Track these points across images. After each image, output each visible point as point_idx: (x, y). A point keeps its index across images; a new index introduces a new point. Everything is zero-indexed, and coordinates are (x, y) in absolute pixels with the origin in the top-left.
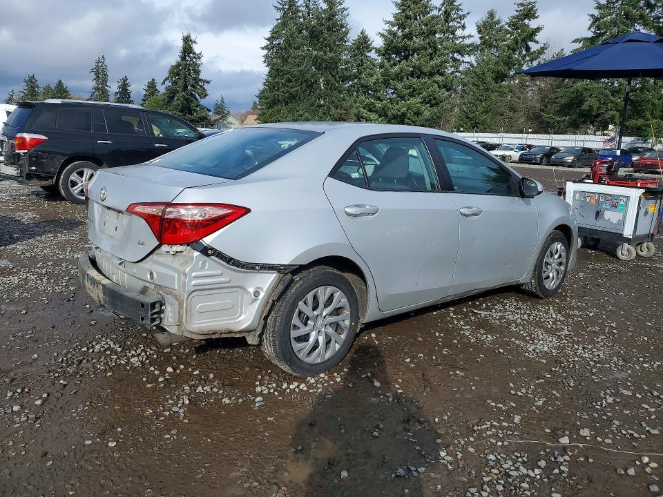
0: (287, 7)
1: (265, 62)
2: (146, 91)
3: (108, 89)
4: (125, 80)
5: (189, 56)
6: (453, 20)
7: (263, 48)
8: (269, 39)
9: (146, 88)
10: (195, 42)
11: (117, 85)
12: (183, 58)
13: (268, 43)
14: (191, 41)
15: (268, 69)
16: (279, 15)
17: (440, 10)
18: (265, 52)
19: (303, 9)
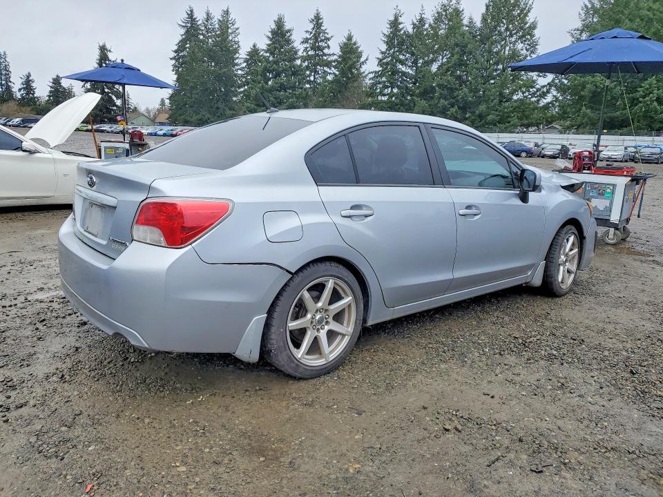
0: (189, 25)
1: (173, 70)
2: (51, 87)
3: (13, 85)
4: (29, 76)
5: (105, 63)
6: (322, 41)
7: (171, 59)
8: (176, 52)
9: (51, 84)
10: (110, 51)
11: (21, 81)
12: (100, 65)
13: (175, 55)
14: (107, 50)
15: (176, 76)
16: (183, 31)
17: (311, 33)
18: (173, 62)
19: (203, 28)
